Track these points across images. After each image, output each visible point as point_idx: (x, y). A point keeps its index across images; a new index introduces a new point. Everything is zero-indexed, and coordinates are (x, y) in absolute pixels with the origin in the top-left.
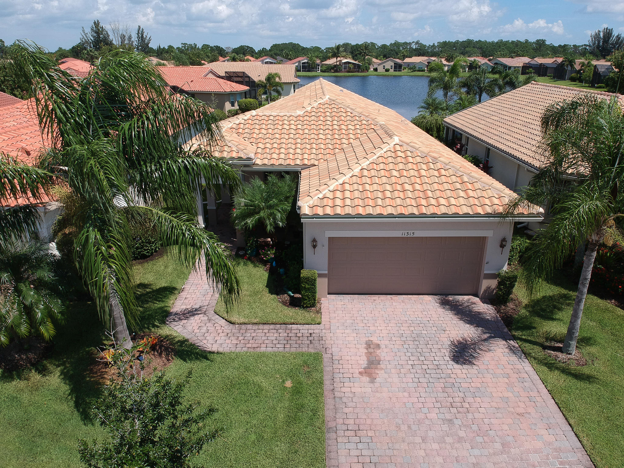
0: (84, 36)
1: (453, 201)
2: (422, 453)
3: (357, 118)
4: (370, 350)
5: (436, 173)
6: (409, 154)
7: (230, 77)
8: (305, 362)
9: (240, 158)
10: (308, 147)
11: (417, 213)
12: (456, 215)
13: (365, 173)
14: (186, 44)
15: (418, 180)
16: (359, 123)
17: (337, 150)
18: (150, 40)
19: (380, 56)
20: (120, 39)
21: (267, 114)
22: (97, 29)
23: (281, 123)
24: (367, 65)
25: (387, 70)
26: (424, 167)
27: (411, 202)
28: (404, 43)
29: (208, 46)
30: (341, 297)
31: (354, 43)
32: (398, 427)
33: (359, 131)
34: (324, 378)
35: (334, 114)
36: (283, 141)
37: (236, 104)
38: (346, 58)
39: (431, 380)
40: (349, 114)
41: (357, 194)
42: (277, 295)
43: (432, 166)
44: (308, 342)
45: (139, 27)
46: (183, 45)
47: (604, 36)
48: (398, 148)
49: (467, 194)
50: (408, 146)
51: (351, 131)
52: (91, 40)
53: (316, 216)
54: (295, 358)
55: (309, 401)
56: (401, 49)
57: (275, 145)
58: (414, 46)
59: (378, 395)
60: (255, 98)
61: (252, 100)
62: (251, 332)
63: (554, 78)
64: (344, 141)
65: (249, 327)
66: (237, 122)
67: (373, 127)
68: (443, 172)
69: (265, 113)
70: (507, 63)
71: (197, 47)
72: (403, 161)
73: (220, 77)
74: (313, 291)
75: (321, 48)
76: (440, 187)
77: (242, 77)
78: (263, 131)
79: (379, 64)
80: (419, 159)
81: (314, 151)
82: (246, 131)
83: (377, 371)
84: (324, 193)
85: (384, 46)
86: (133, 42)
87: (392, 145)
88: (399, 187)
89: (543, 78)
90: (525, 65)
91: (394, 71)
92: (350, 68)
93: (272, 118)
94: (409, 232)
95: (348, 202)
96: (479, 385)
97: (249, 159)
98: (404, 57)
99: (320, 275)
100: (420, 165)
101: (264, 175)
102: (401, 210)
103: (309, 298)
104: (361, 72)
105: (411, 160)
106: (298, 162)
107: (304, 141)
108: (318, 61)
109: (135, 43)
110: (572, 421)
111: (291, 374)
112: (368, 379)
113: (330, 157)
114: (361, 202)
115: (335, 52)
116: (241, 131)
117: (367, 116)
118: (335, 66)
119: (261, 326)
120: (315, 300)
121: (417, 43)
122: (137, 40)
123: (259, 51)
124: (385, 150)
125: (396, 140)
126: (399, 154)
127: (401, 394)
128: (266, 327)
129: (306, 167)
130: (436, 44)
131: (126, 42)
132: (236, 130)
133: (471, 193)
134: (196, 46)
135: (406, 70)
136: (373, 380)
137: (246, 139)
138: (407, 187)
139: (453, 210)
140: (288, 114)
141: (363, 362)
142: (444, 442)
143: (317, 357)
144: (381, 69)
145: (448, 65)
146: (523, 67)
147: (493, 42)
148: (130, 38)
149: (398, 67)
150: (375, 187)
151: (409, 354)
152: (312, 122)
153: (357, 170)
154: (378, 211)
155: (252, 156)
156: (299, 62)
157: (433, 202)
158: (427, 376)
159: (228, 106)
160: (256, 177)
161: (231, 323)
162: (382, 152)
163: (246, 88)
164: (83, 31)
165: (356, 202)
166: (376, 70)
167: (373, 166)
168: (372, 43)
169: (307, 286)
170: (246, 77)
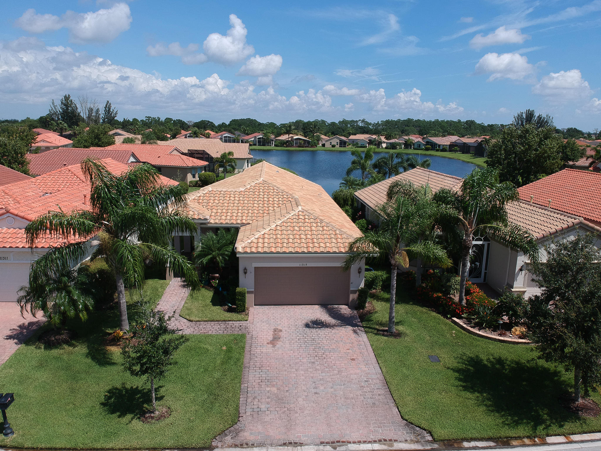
0: (53, 108)
1: (328, 245)
2: (295, 375)
3: (281, 194)
4: (275, 333)
5: (321, 229)
6: (307, 217)
7: (192, 154)
8: (235, 338)
9: (200, 219)
10: (246, 212)
11: (306, 251)
12: (328, 252)
13: (279, 228)
14: (150, 117)
15: (310, 233)
16: (282, 197)
17: (265, 214)
18: (116, 113)
19: (328, 133)
20: (87, 112)
21: (220, 190)
22: (67, 102)
23: (228, 196)
24: (316, 141)
25: (333, 146)
26: (315, 225)
27: (303, 245)
28: (351, 121)
29: (171, 119)
30: (263, 307)
31: (306, 121)
32: (284, 365)
33: (281, 202)
34: (246, 346)
35: (265, 190)
36: (230, 208)
37: (197, 176)
38: (297, 135)
39: (308, 345)
40: (276, 191)
41: (272, 240)
42: (221, 306)
43: (319, 224)
44: (239, 330)
45: (108, 102)
46: (147, 118)
47: (526, 117)
48: (301, 213)
49: (337, 241)
50: (307, 213)
51: (276, 202)
52: (59, 111)
53: (246, 253)
54: (229, 337)
55: (235, 355)
56: (349, 126)
57: (224, 211)
58: (360, 124)
59: (276, 352)
60: (213, 171)
61: (210, 173)
62: (203, 325)
63: (475, 155)
64: (270, 208)
65: (201, 323)
66: (199, 195)
67: (290, 199)
68: (325, 228)
69: (218, 189)
70: (437, 142)
71: (161, 120)
72: (303, 221)
73: (183, 154)
74: (244, 301)
75: (276, 124)
76: (322, 237)
77: (203, 154)
78: (216, 201)
79: (326, 141)
80: (312, 220)
81: (250, 214)
82: (205, 201)
83: (277, 342)
84: (252, 239)
85: (333, 124)
86: (100, 114)
87: (297, 211)
88: (298, 237)
89: (467, 155)
90: (452, 143)
91: (340, 147)
92: (301, 144)
93: (222, 192)
94: (304, 263)
95: (266, 245)
96: (335, 347)
97: (206, 219)
98: (350, 134)
99: (249, 292)
100: (312, 224)
101: (216, 230)
102: (297, 250)
103: (241, 306)
104: (310, 147)
105: (307, 220)
106: (239, 222)
107: (244, 208)
108: (273, 137)
109: (102, 116)
110: (380, 362)
111: (226, 344)
112: (271, 345)
113: (260, 218)
114: (274, 245)
115: (287, 129)
116: (201, 201)
117: (287, 193)
118: (288, 141)
119: (209, 323)
120: (245, 307)
121: (363, 121)
122: (104, 113)
123: (219, 125)
124: (292, 214)
125: (300, 208)
126: (301, 217)
127: (289, 352)
128: (212, 322)
129: (243, 225)
130: (380, 123)
131: (94, 114)
132: (198, 200)
133: (339, 240)
134: (159, 119)
135: (350, 146)
136: (274, 346)
137: (205, 207)
138: (303, 236)
139: (327, 250)
140: (234, 190)
141: (271, 338)
142: (308, 371)
143: (243, 336)
144: (328, 145)
145: (387, 143)
146: (450, 145)
147: (430, 122)
148: (98, 110)
149: (343, 144)
150: (283, 236)
151: (299, 334)
152: (250, 196)
153: (273, 226)
154: (284, 250)
155: (208, 217)
156: (255, 137)
157: (316, 245)
158: (306, 344)
159: (190, 178)
160: (211, 231)
161: (190, 321)
162: (291, 216)
163: (206, 163)
164: (53, 103)
165: (271, 245)
166: (324, 145)
167: (283, 224)
168: (322, 121)
169: (240, 298)
170: (206, 154)
